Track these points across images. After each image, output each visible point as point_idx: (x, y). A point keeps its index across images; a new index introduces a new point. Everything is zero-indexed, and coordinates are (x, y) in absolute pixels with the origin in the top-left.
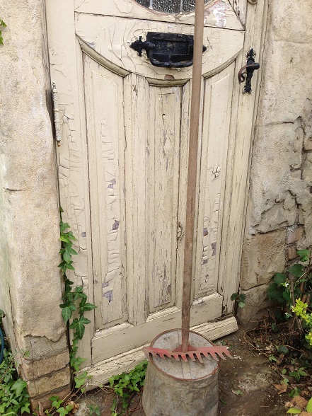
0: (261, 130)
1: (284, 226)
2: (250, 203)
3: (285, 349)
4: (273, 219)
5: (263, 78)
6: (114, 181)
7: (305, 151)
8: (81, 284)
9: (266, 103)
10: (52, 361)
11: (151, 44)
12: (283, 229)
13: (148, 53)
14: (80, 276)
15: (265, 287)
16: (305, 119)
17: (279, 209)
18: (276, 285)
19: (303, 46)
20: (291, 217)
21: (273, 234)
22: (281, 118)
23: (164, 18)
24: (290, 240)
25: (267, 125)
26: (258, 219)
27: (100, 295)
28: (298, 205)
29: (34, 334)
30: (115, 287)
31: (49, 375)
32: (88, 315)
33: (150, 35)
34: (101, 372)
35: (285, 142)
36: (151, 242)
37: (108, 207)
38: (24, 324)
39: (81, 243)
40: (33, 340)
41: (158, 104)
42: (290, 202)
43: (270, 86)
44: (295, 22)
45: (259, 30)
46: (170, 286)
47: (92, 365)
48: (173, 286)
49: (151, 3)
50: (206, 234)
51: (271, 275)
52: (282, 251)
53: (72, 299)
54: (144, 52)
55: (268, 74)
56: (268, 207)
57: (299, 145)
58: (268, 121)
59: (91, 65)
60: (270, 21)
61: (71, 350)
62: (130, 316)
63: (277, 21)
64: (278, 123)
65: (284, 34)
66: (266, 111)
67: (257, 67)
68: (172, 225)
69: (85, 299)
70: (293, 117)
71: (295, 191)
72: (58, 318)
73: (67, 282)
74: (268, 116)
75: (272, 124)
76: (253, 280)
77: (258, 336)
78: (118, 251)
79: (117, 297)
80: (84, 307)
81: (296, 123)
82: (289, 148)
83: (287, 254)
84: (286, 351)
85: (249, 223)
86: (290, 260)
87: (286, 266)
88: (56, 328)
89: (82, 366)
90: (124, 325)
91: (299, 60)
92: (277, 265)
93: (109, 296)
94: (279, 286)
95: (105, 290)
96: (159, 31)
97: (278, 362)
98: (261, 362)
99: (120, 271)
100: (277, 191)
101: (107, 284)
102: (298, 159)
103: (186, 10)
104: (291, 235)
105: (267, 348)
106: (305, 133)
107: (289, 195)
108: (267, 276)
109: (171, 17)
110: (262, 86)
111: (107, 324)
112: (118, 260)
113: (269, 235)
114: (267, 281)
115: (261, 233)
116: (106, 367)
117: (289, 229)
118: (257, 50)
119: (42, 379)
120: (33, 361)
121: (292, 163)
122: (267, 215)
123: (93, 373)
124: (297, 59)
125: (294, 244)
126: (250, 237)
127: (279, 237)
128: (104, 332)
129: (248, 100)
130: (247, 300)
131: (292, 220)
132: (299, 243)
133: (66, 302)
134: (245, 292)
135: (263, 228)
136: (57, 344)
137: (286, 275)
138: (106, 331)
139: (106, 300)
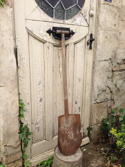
0: (96, 63)
1: (106, 100)
2: (93, 91)
3: (108, 149)
4: (102, 97)
5: (96, 44)
6: (40, 83)
7: (113, 71)
8: (27, 124)
9: (97, 53)
10: (15, 156)
11: (54, 31)
12: (106, 101)
13: (53, 35)
14: (27, 120)
15: (100, 125)
16: (112, 59)
17: (104, 93)
18: (104, 123)
19: (110, 32)
20: (109, 97)
21: (102, 103)
22: (103, 59)
23: (59, 22)
24: (109, 106)
25: (98, 61)
26: (96, 97)
27: (34, 128)
28: (111, 92)
29: (8, 145)
30: (40, 125)
31: (14, 162)
32: (30, 137)
33: (54, 28)
34: (35, 161)
35: (105, 68)
36: (55, 106)
37: (38, 93)
38: (4, 141)
39: (27, 107)
40: (7, 148)
41: (57, 53)
42: (108, 91)
43: (99, 47)
44: (108, 23)
45: (94, 26)
47: (31, 158)
49: (54, 16)
50: (76, 103)
51: (102, 120)
52: (106, 110)
53: (23, 130)
54: (51, 34)
55: (98, 42)
56: (100, 92)
57: (110, 69)
58: (99, 60)
59: (32, 39)
60: (98, 23)
61: (23, 151)
62: (47, 137)
63: (100, 23)
64: (102, 61)
65: (103, 28)
66: (98, 56)
67: (94, 40)
68: (63, 100)
69: (28, 130)
70: (108, 59)
71: (110, 86)
72: (17, 138)
73: (21, 123)
74: (99, 58)
75: (100, 61)
76: (95, 122)
77: (98, 145)
78: (42, 110)
79: (41, 129)
80: (28, 133)
81: (109, 61)
82: (107, 70)
83: (108, 111)
84: (109, 150)
85: (93, 99)
86: (109, 114)
87: (108, 116)
88: (17, 142)
89: (27, 158)
90: (44, 141)
91: (109, 37)
92: (104, 115)
93: (38, 129)
94: (105, 124)
95: (37, 126)
96: (57, 26)
97: (106, 155)
98: (99, 155)
99: (42, 118)
100: (103, 87)
101: (37, 124)
102: (110, 74)
103: (67, 19)
104: (109, 103)
105: (102, 149)
106: (113, 65)
107: (108, 88)
108: (100, 120)
109: (61, 21)
110: (96, 47)
111: (37, 141)
112: (42, 114)
113: (101, 104)
114: (100, 122)
115: (98, 103)
116: (37, 158)
117: (108, 101)
118: (93, 34)
119: (11, 164)
120: (7, 156)
121: (108, 76)
122: (99, 96)
123: (31, 161)
124: (108, 37)
125: (110, 107)
126: (93, 104)
127: (105, 104)
128: (36, 144)
129: (91, 52)
130: (93, 130)
131: (109, 98)
132: (112, 107)
133: (21, 131)
134: (92, 127)
135: (98, 101)
136: (17, 149)
137: (108, 120)
138: (37, 143)
139: (37, 130)
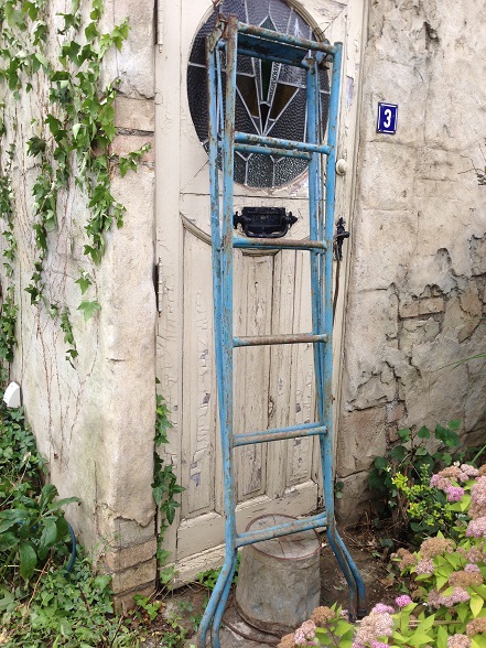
0: (355, 297)
1: (384, 401)
2: (345, 377)
4: (371, 394)
5: (354, 245)
6: (206, 351)
7: (400, 319)
8: (170, 463)
9: (358, 270)
10: (139, 549)
11: (246, 219)
12: (382, 405)
13: (243, 226)
14: (170, 453)
15: (364, 474)
16: (398, 285)
17: (375, 383)
18: (377, 470)
19: (392, 213)
20: (390, 391)
21: (371, 411)
22: (374, 285)
23: (259, 194)
24: (390, 419)
25: (360, 292)
26: (354, 393)
27: (188, 478)
28: (397, 378)
29: (124, 517)
30: (203, 468)
31: (135, 567)
32: (176, 497)
33: (246, 210)
34: (187, 568)
35: (379, 310)
36: (242, 418)
37: (200, 379)
39: (173, 417)
40: (123, 524)
41: (251, 273)
42: (387, 375)
43: (360, 253)
44: (384, 191)
45: (348, 199)
46: (260, 470)
47: (177, 561)
48: (263, 470)
49: (246, 180)
50: (298, 410)
51: (372, 460)
52: (382, 432)
53: (162, 478)
54: (239, 225)
55: (358, 241)
56: (365, 380)
57: (393, 313)
58: (360, 288)
59: (191, 239)
60: (359, 190)
61: (159, 540)
62: (218, 503)
63: (365, 191)
64: (370, 290)
65: (373, 202)
66: (358, 278)
67: (347, 236)
68: (263, 400)
69: (174, 479)
70: (386, 284)
71: (393, 362)
73: (157, 460)
74: (360, 284)
75: (365, 291)
76: (351, 465)
77: (360, 533)
78: (208, 428)
79: (205, 480)
80: (174, 489)
81: (389, 290)
82: (384, 315)
83: (388, 435)
84: (391, 544)
85: (346, 398)
86: (391, 443)
87: (388, 450)
88: (146, 511)
89: (167, 561)
90: (212, 514)
91: (389, 226)
92: (377, 448)
93: (197, 478)
94: (380, 472)
95: (193, 471)
96: (253, 206)
97: (383, 557)
98: (364, 558)
99: (209, 450)
100: (374, 362)
101: (195, 464)
102: (394, 328)
103: (279, 184)
104: (391, 412)
106: (399, 300)
107: (386, 367)
108: (367, 462)
109: (264, 192)
110: (353, 253)
111: (194, 513)
112: (207, 437)
113: (366, 412)
114: (366, 467)
115: (358, 410)
116: (192, 563)
117: (389, 406)
118: (346, 219)
119: (128, 572)
120: (120, 549)
121: (388, 332)
122: (363, 389)
123: (178, 568)
124: (387, 226)
125: (395, 423)
126: (346, 414)
127: (377, 415)
128: (190, 522)
130: (345, 489)
131: (391, 395)
132: (400, 422)
134: (343, 480)
135: (361, 404)
136: (146, 530)
137: (388, 459)
138: (192, 520)
139: (193, 484)
